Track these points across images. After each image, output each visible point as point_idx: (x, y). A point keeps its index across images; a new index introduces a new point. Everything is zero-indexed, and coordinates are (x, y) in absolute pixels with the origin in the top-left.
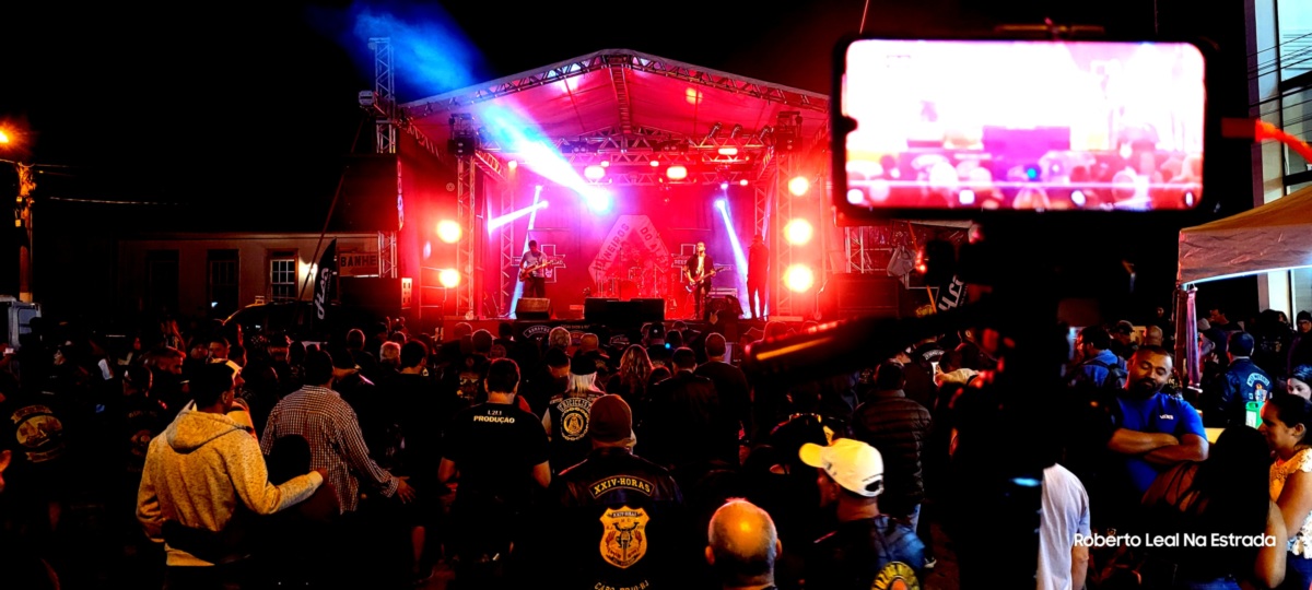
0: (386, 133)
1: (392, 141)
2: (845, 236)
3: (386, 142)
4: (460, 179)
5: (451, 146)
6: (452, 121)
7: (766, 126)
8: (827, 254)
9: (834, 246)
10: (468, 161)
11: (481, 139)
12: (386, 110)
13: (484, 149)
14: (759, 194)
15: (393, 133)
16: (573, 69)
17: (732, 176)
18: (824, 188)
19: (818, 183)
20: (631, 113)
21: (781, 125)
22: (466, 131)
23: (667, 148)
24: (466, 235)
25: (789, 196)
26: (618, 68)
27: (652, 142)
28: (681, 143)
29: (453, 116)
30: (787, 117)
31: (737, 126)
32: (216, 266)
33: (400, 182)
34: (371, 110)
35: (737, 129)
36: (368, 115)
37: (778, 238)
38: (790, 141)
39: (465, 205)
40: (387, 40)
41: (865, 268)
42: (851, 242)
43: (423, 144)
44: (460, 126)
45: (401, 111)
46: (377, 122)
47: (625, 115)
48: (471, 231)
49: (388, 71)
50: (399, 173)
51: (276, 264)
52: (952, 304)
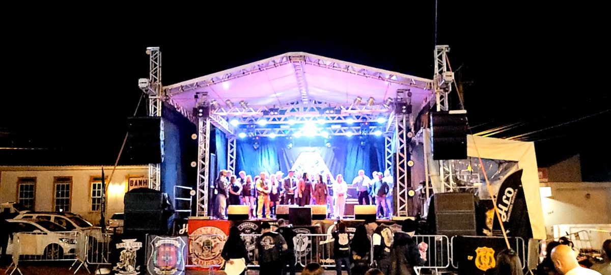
0: (155, 104)
1: (159, 108)
2: (440, 166)
3: (155, 110)
4: (200, 131)
5: (195, 111)
6: (196, 97)
7: (390, 98)
8: (429, 177)
9: (433, 172)
10: (206, 120)
11: (213, 107)
12: (155, 90)
13: (215, 113)
14: (388, 141)
15: (159, 104)
16: (270, 64)
17: (371, 130)
18: (426, 136)
19: (422, 133)
20: (307, 91)
21: (399, 97)
22: (204, 103)
23: (327, 112)
24: (203, 166)
25: (404, 141)
26: (297, 64)
27: (319, 109)
28: (336, 108)
29: (197, 93)
30: (402, 92)
31: (371, 98)
32: (58, 186)
33: (162, 133)
34: (146, 91)
35: (371, 100)
36: (144, 93)
37: (398, 167)
38: (404, 107)
39: (203, 147)
40: (157, 48)
41: (453, 186)
42: (444, 170)
43: (179, 111)
44: (201, 99)
45: (165, 91)
46: (150, 97)
47: (304, 93)
48: (207, 163)
49: (158, 67)
50: (162, 128)
51: (94, 185)
52: (506, 209)
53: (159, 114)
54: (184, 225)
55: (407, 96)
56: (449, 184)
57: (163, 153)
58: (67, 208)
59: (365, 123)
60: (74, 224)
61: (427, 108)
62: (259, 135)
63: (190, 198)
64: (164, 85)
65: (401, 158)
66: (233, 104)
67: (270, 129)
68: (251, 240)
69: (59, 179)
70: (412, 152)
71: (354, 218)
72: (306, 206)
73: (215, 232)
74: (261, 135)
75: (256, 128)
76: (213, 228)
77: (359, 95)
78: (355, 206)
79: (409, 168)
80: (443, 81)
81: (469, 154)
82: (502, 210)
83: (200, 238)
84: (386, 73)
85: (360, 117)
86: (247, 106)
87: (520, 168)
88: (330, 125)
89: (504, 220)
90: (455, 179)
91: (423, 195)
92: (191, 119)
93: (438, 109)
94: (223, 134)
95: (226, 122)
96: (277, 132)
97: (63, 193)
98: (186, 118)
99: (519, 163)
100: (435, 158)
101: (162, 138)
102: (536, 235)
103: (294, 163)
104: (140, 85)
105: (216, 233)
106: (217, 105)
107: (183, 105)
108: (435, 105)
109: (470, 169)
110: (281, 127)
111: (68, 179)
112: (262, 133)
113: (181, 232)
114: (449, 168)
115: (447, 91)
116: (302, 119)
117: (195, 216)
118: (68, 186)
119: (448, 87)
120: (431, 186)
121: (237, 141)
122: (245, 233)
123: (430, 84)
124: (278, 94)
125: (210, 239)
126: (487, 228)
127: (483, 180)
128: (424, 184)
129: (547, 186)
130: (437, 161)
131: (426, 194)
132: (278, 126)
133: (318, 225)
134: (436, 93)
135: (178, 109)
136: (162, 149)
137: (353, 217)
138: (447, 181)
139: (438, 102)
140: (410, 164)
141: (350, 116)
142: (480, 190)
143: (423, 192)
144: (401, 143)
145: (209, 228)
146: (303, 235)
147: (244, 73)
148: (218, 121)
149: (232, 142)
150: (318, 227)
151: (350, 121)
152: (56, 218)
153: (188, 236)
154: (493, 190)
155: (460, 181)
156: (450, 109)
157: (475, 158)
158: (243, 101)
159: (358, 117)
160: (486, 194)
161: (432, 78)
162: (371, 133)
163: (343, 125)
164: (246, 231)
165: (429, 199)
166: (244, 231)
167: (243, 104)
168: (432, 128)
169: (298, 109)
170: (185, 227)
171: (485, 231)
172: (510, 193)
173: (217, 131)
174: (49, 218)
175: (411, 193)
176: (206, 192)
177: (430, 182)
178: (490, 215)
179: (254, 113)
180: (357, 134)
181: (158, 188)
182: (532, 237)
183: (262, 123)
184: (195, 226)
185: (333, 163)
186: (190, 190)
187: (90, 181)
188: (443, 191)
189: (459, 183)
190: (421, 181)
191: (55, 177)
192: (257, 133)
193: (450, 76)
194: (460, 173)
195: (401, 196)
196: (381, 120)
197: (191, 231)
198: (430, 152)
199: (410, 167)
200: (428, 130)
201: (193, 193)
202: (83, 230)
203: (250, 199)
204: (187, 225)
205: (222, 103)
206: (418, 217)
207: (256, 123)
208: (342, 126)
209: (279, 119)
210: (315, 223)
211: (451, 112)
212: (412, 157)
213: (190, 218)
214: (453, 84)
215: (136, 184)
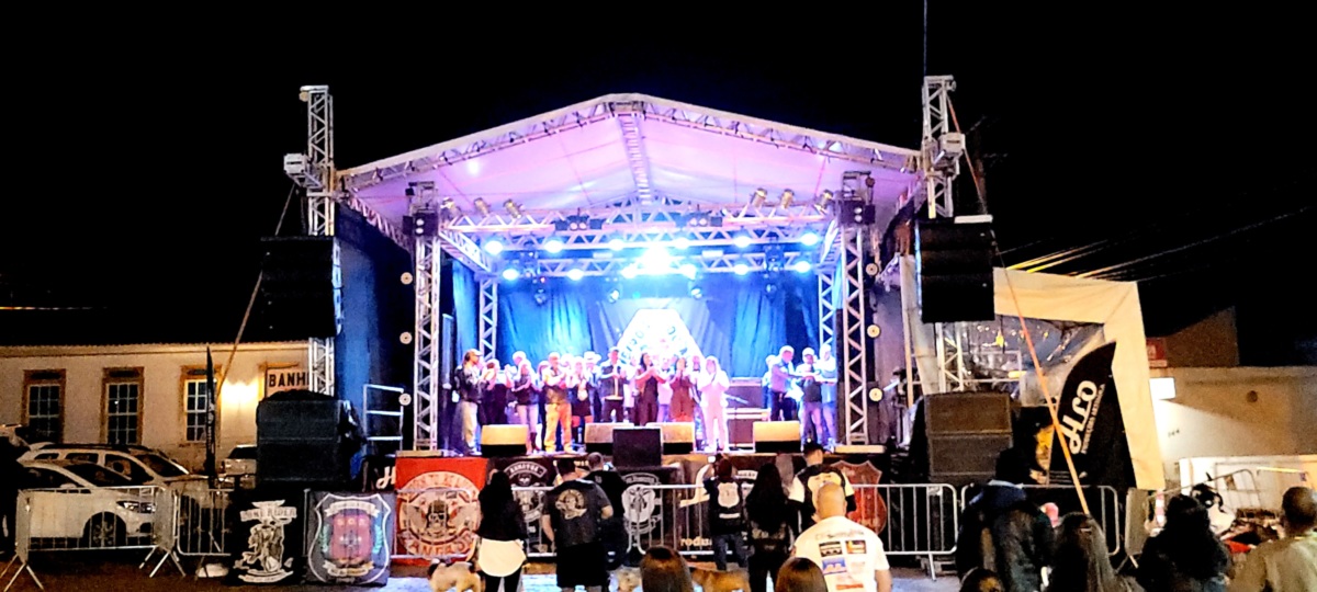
0: (321, 208)
1: (329, 218)
2: (936, 336)
3: (321, 221)
4: (420, 267)
5: (408, 224)
6: (410, 192)
7: (827, 191)
8: (914, 360)
9: (922, 348)
10: (430, 243)
11: (447, 215)
12: (321, 179)
13: (451, 227)
14: (824, 282)
15: (330, 209)
16: (568, 121)
17: (787, 259)
18: (907, 272)
19: (897, 265)
20: (649, 178)
21: (847, 189)
22: (427, 205)
23: (694, 221)
24: (427, 342)
25: (860, 283)
26: (627, 119)
27: (674, 215)
28: (713, 214)
29: (411, 184)
30: (854, 178)
31: (787, 190)
32: (113, 389)
33: (336, 272)
34: (302, 180)
35: (787, 195)
36: (297, 186)
37: (846, 340)
38: (859, 210)
39: (426, 302)
40: (324, 88)
41: (965, 378)
42: (945, 343)
43: (373, 223)
44: (420, 198)
45: (342, 180)
46: (309, 194)
47: (643, 182)
48: (435, 336)
49: (326, 128)
50: (336, 261)
51: (192, 386)
52: (1079, 426)
53: (329, 230)
54: (387, 469)
55: (864, 186)
56: (956, 374)
57: (338, 314)
58: (135, 436)
59: (775, 246)
60: (149, 471)
61: (907, 211)
62: (546, 274)
63: (399, 410)
64: (339, 167)
65: (853, 321)
66: (488, 206)
67: (570, 261)
68: (533, 500)
69: (113, 374)
70: (875, 306)
71: (754, 450)
72: (650, 426)
73: (453, 484)
74: (550, 273)
75: (540, 258)
76: (450, 474)
77: (760, 184)
78: (756, 424)
79: (870, 342)
80: (942, 154)
81: (997, 311)
82: (1071, 428)
83: (423, 495)
84: (820, 137)
85: (764, 231)
86: (520, 212)
87: (1108, 340)
88: (699, 250)
89: (1075, 450)
90: (969, 363)
91: (902, 399)
92: (400, 240)
93: (932, 214)
94: (470, 272)
95: (476, 247)
96: (585, 267)
97: (123, 403)
98: (389, 240)
99: (1105, 326)
100: (925, 319)
101: (336, 282)
102: (1142, 482)
103: (622, 332)
104: (288, 169)
105: (457, 486)
106: (454, 211)
107: (381, 210)
108: (925, 205)
109: (1000, 341)
110: (595, 255)
111: (136, 373)
112: (553, 269)
113: (382, 483)
114: (955, 339)
115: (951, 174)
116: (640, 238)
117: (411, 449)
118: (134, 388)
119: (953, 167)
120: (918, 379)
121: (499, 286)
122: (519, 484)
123: (915, 159)
124: (587, 185)
125: (443, 498)
126: (1039, 468)
127: (1029, 365)
128: (902, 374)
129: (1166, 377)
130: (931, 325)
131: (906, 395)
132: (587, 253)
133: (677, 465)
134: (927, 180)
135: (371, 218)
136: (338, 307)
137: (751, 448)
138: (953, 367)
139: (932, 198)
140: (873, 331)
141: (743, 230)
142: (1022, 387)
143: (901, 392)
144: (853, 288)
145: (441, 476)
146: (643, 487)
147: (512, 140)
148: (457, 245)
149: (489, 290)
150: (675, 470)
151: (742, 242)
152: (108, 458)
153: (396, 493)
154: (1051, 386)
155: (980, 367)
156: (957, 213)
157: (1009, 317)
158: (510, 201)
159: (759, 233)
160: (1035, 393)
161: (918, 147)
162: (787, 267)
163: (728, 249)
164: (522, 480)
165: (913, 408)
166: (516, 481)
167: (513, 207)
168: (918, 255)
169: (630, 216)
170: (390, 474)
171: (1034, 474)
172: (1088, 392)
173: (456, 265)
174: (95, 457)
175: (876, 395)
176: (433, 397)
177: (915, 371)
178: (1045, 439)
179: (534, 227)
180: (756, 268)
181: (329, 390)
182: (1133, 484)
183: (554, 247)
184: (410, 470)
185: (707, 331)
186: (399, 394)
187: (182, 379)
188: (943, 388)
189: (976, 372)
190: (897, 369)
191: (105, 370)
192: (543, 270)
193: (956, 143)
194: (980, 350)
195: (853, 400)
196: (808, 240)
197: (402, 482)
198: (914, 305)
199: (873, 339)
200: (910, 258)
201: (404, 400)
202: (168, 483)
203: (528, 411)
204: (394, 469)
205: (466, 206)
206: (891, 445)
207: (540, 247)
208: (725, 253)
209: (590, 239)
210: (670, 462)
211: (960, 220)
212: (875, 317)
213: (401, 453)
214: (962, 159)
215: (282, 383)
